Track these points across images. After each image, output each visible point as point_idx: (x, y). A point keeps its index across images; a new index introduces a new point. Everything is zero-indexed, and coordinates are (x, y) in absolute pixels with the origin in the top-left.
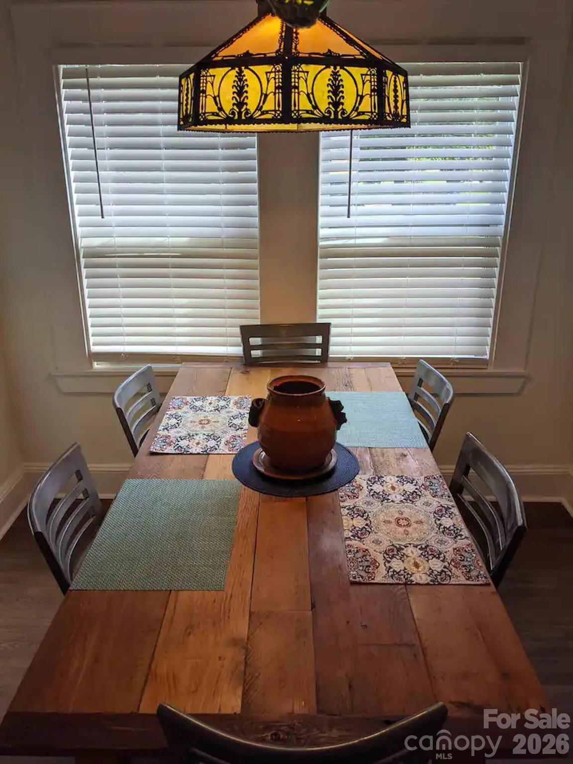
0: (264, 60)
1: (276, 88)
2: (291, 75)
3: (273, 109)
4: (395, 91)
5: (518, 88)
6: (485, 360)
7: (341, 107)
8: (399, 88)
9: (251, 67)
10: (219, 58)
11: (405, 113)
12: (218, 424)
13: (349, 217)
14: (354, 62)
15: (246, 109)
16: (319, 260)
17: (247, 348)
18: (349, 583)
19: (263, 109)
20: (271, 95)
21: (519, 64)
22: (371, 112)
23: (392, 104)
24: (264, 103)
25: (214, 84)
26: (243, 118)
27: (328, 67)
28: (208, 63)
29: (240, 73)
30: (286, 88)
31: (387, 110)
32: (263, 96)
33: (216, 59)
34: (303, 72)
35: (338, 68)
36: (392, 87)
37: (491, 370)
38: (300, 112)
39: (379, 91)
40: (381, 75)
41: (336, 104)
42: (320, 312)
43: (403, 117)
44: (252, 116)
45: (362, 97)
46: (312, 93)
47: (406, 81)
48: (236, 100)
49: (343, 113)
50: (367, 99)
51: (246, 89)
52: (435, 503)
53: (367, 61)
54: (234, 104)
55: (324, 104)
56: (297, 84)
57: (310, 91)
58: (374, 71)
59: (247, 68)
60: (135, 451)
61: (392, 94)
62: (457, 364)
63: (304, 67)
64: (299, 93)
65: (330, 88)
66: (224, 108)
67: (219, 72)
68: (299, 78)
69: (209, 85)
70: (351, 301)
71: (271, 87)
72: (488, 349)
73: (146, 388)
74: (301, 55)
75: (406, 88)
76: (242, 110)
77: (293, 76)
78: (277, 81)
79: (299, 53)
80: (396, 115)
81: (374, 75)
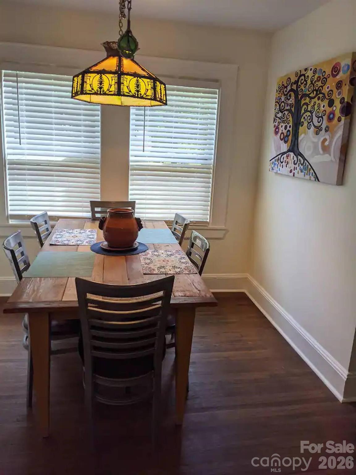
0: (111, 72)
1: (115, 83)
2: (121, 79)
3: (114, 90)
4: (161, 90)
5: (217, 100)
6: (207, 222)
7: (140, 92)
8: (162, 89)
9: (105, 74)
10: (93, 70)
11: (165, 99)
12: (82, 237)
13: (143, 151)
14: (144, 77)
15: (103, 90)
16: (130, 171)
17: (94, 212)
18: (143, 274)
19: (110, 90)
20: (113, 85)
21: (217, 91)
22: (151, 96)
23: (160, 95)
24: (110, 88)
25: (90, 80)
26: (102, 93)
27: (135, 77)
28: (87, 71)
29: (101, 76)
30: (119, 83)
31: (157, 96)
32: (110, 86)
33: (91, 70)
34: (125, 78)
35: (139, 78)
36: (159, 88)
37: (210, 226)
38: (124, 93)
39: (154, 88)
40: (154, 83)
41: (138, 91)
42: (130, 197)
43: (164, 100)
44: (105, 92)
45: (148, 90)
46: (129, 86)
47: (165, 87)
48: (99, 86)
49: (141, 95)
50: (149, 91)
51: (103, 82)
52: (179, 257)
53: (150, 77)
54: (98, 88)
55: (133, 91)
56: (123, 82)
57: (128, 85)
58: (152, 81)
59: (103, 74)
60: (42, 245)
61: (159, 91)
62: (195, 223)
63: (126, 76)
64: (124, 86)
65: (135, 85)
66: (94, 89)
67: (93, 75)
68: (124, 80)
69: (88, 80)
70: (144, 192)
71: (113, 82)
72: (208, 217)
73: (44, 223)
74: (125, 72)
75: (165, 90)
76: (102, 90)
77: (122, 79)
78: (116, 80)
79: (124, 71)
80: (161, 99)
81: (152, 82)
